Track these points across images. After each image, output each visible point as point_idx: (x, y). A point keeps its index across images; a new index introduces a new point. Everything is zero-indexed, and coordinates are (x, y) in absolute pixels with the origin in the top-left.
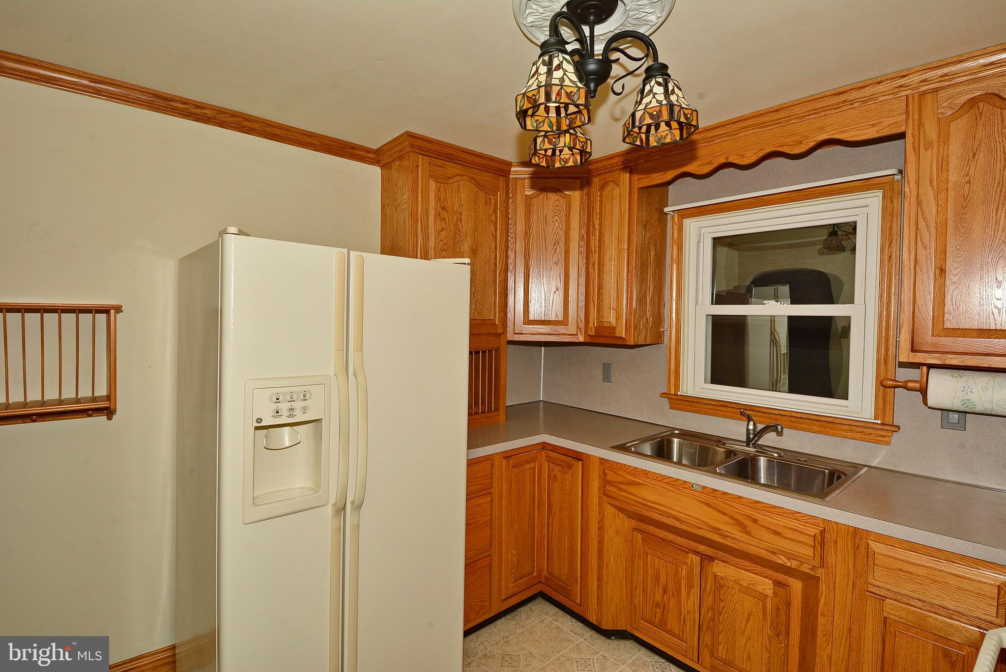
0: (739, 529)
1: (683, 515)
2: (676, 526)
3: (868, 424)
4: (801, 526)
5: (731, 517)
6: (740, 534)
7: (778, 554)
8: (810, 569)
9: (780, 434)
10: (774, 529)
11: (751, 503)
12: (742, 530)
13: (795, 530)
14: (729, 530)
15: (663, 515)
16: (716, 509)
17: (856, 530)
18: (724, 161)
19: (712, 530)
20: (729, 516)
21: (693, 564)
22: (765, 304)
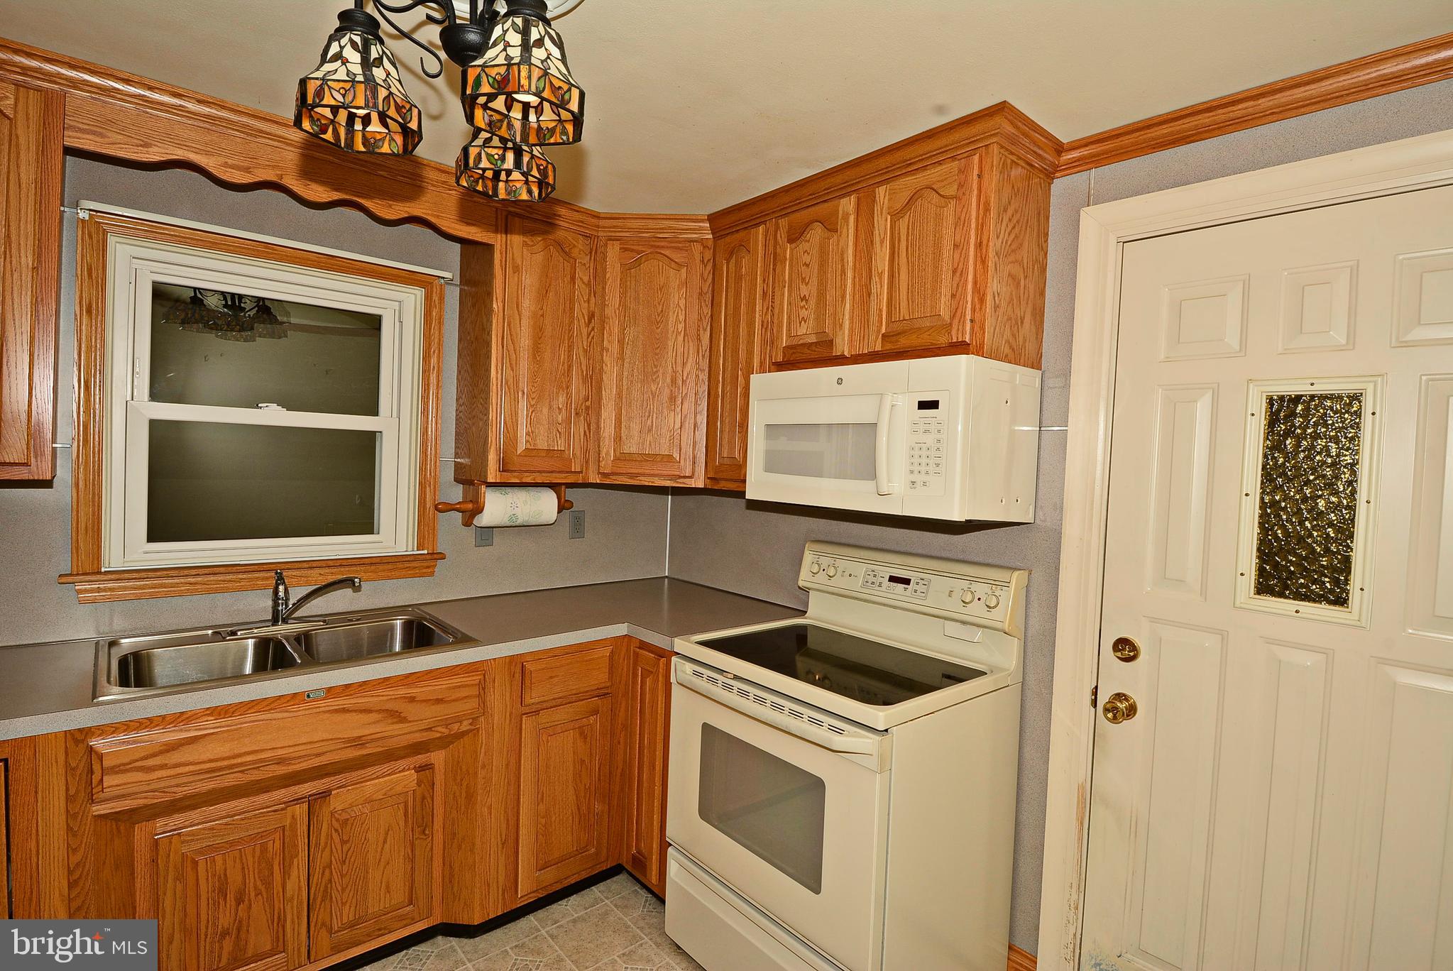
0: (390, 721)
1: (291, 750)
2: (278, 773)
3: (417, 557)
4: (464, 679)
5: (379, 711)
6: (391, 727)
7: (434, 727)
8: (470, 724)
9: (357, 589)
10: (435, 698)
11: (401, 680)
12: (395, 720)
13: (459, 687)
14: (378, 730)
15: (247, 770)
16: (355, 711)
17: (512, 659)
18: (274, 179)
19: (350, 745)
20: (376, 711)
21: (296, 820)
22: (261, 407)
